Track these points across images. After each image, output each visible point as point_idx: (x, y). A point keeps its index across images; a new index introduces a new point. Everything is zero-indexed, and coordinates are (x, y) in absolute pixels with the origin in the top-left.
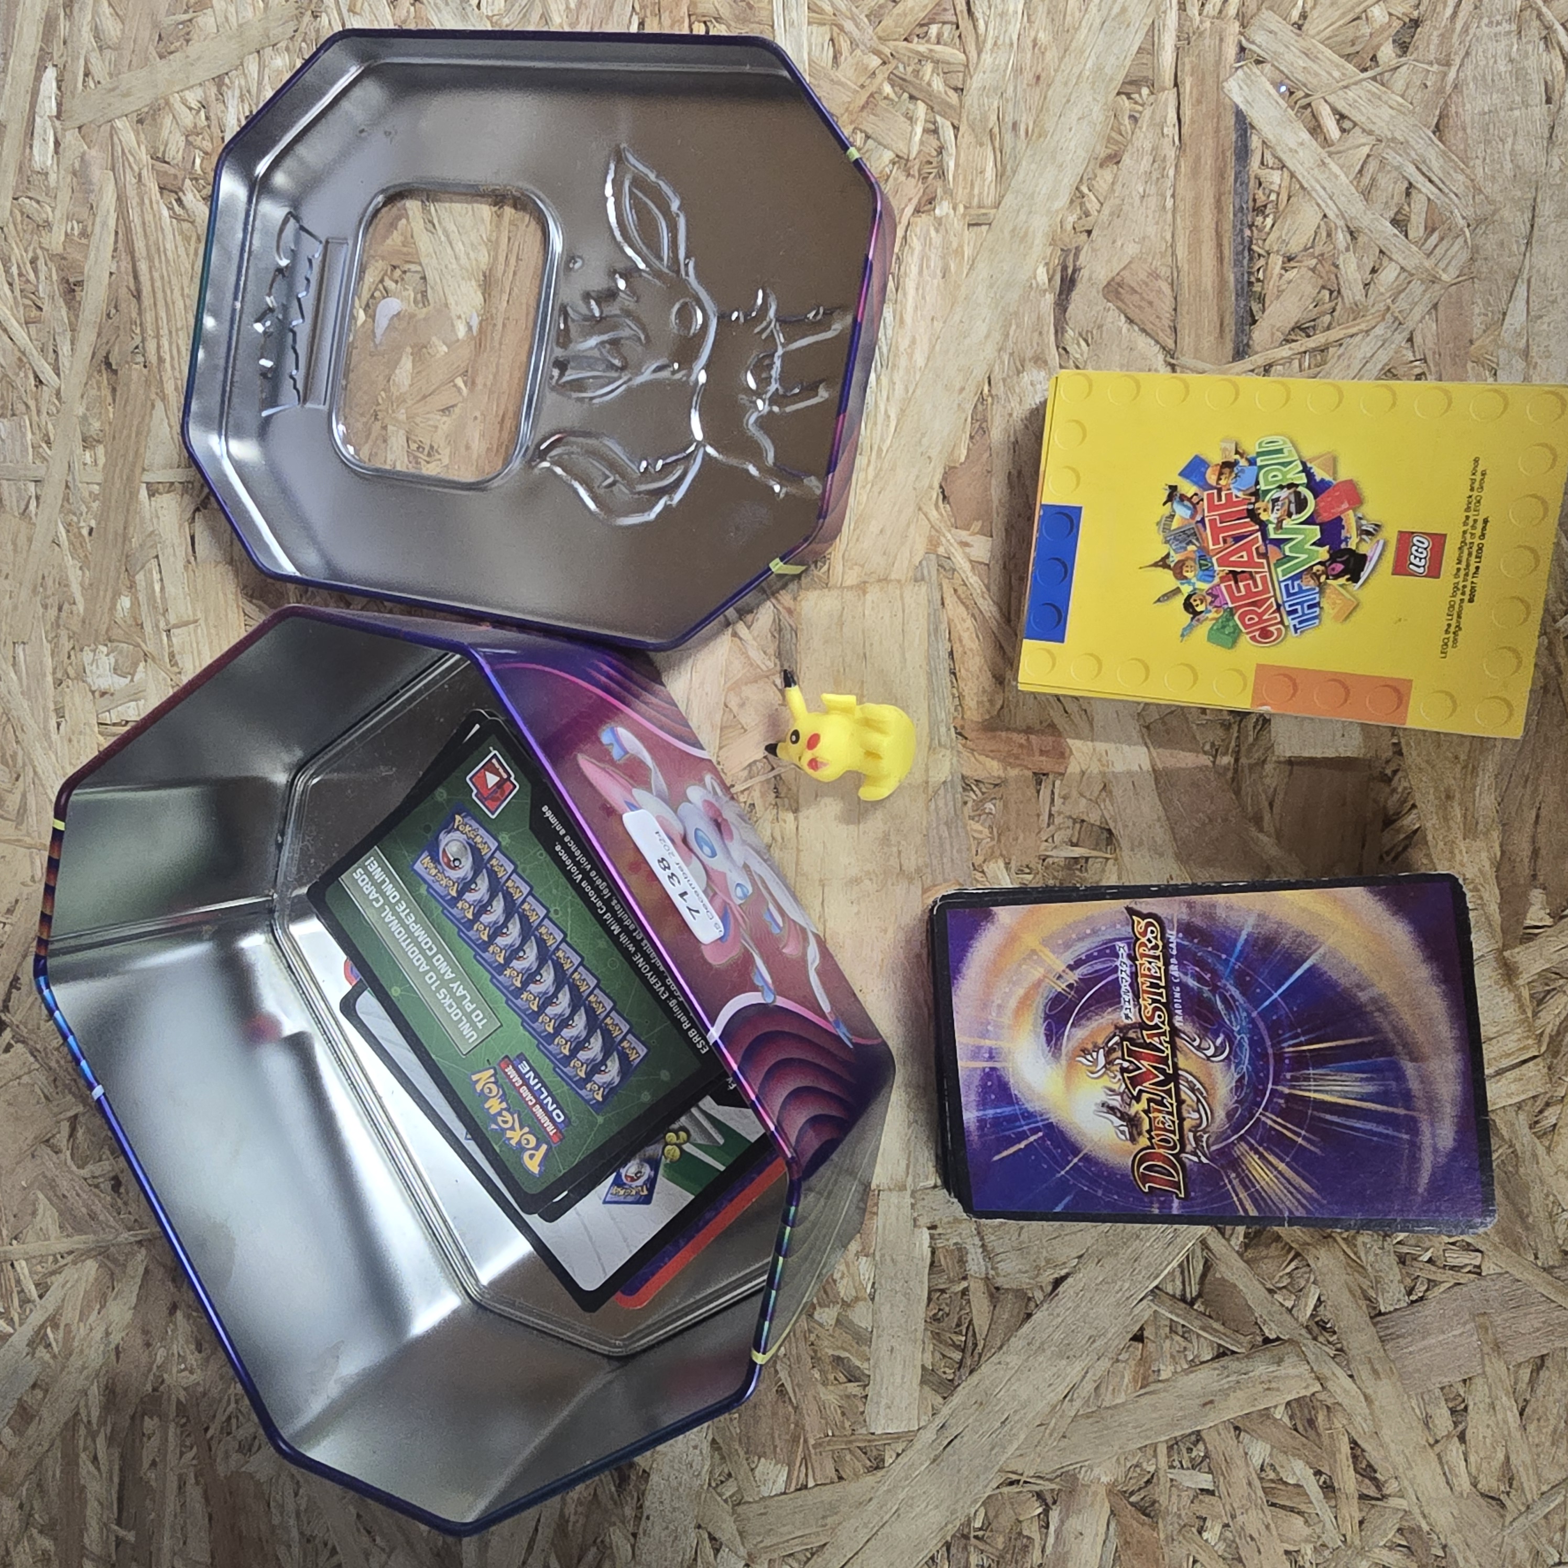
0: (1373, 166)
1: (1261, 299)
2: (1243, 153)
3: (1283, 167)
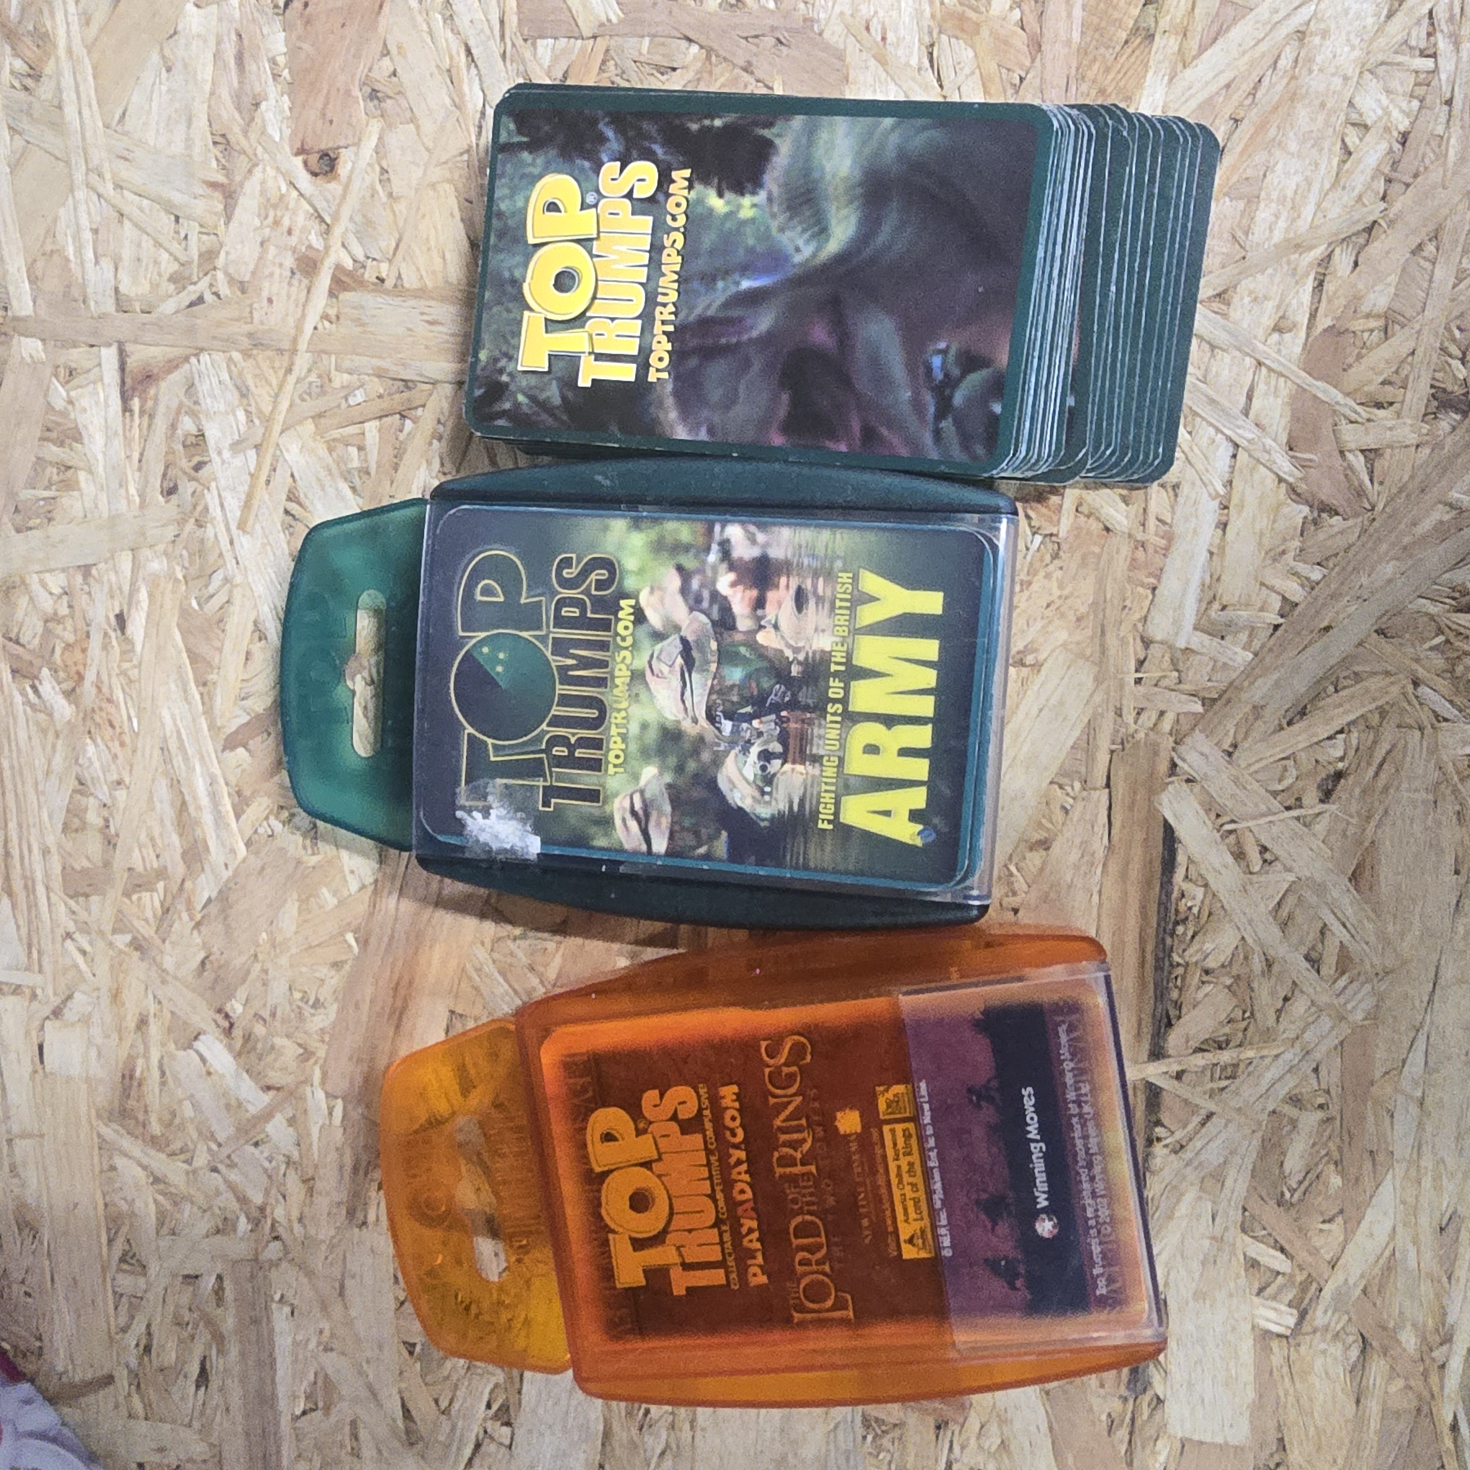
0: (1291, 900)
1: (1178, 1006)
2: (1169, 864)
3: (1206, 885)
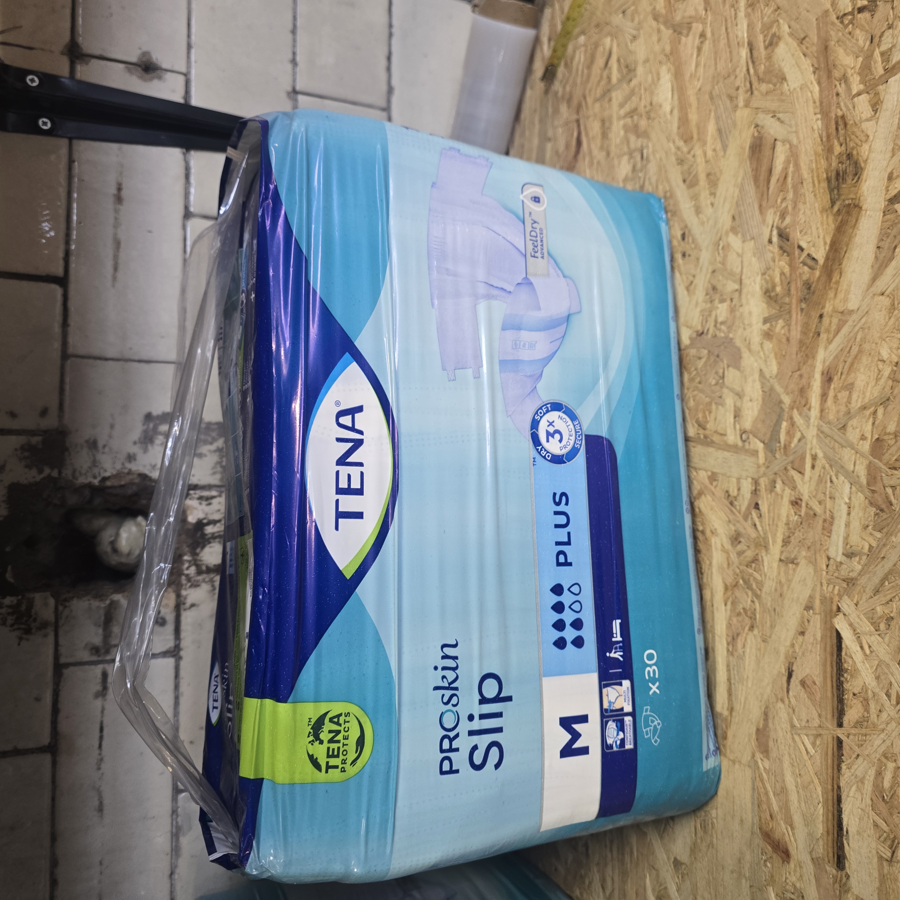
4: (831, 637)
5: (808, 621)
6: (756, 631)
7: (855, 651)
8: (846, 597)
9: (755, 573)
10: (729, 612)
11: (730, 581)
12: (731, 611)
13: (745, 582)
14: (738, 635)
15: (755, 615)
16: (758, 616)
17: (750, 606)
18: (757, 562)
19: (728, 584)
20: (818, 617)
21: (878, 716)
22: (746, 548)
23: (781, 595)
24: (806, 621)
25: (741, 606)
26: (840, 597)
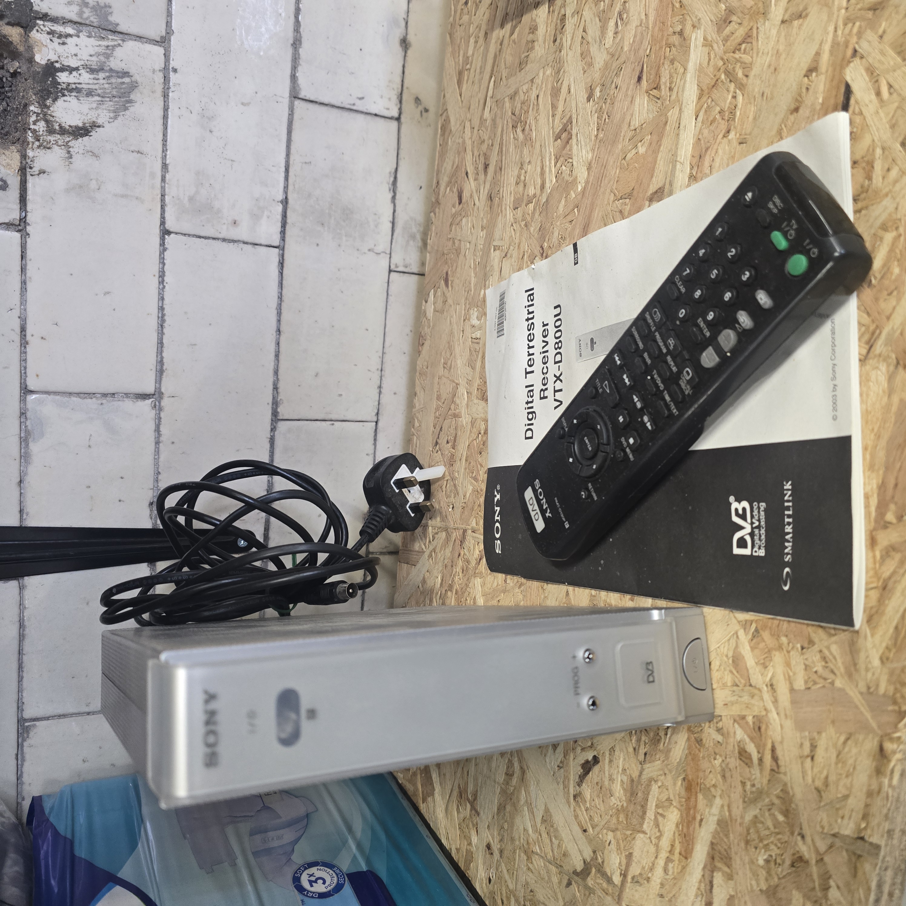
4: (836, 96)
5: (807, 89)
6: (732, 135)
7: (867, 102)
8: (869, 32)
9: (743, 56)
10: (699, 124)
11: (708, 81)
12: (703, 122)
13: (727, 73)
14: (707, 149)
15: (735, 115)
16: (738, 113)
17: (730, 103)
18: (749, 40)
19: (705, 88)
20: (822, 78)
21: (884, 178)
22: (736, 26)
23: (775, 69)
24: (804, 90)
25: (718, 109)
26: (860, 35)
